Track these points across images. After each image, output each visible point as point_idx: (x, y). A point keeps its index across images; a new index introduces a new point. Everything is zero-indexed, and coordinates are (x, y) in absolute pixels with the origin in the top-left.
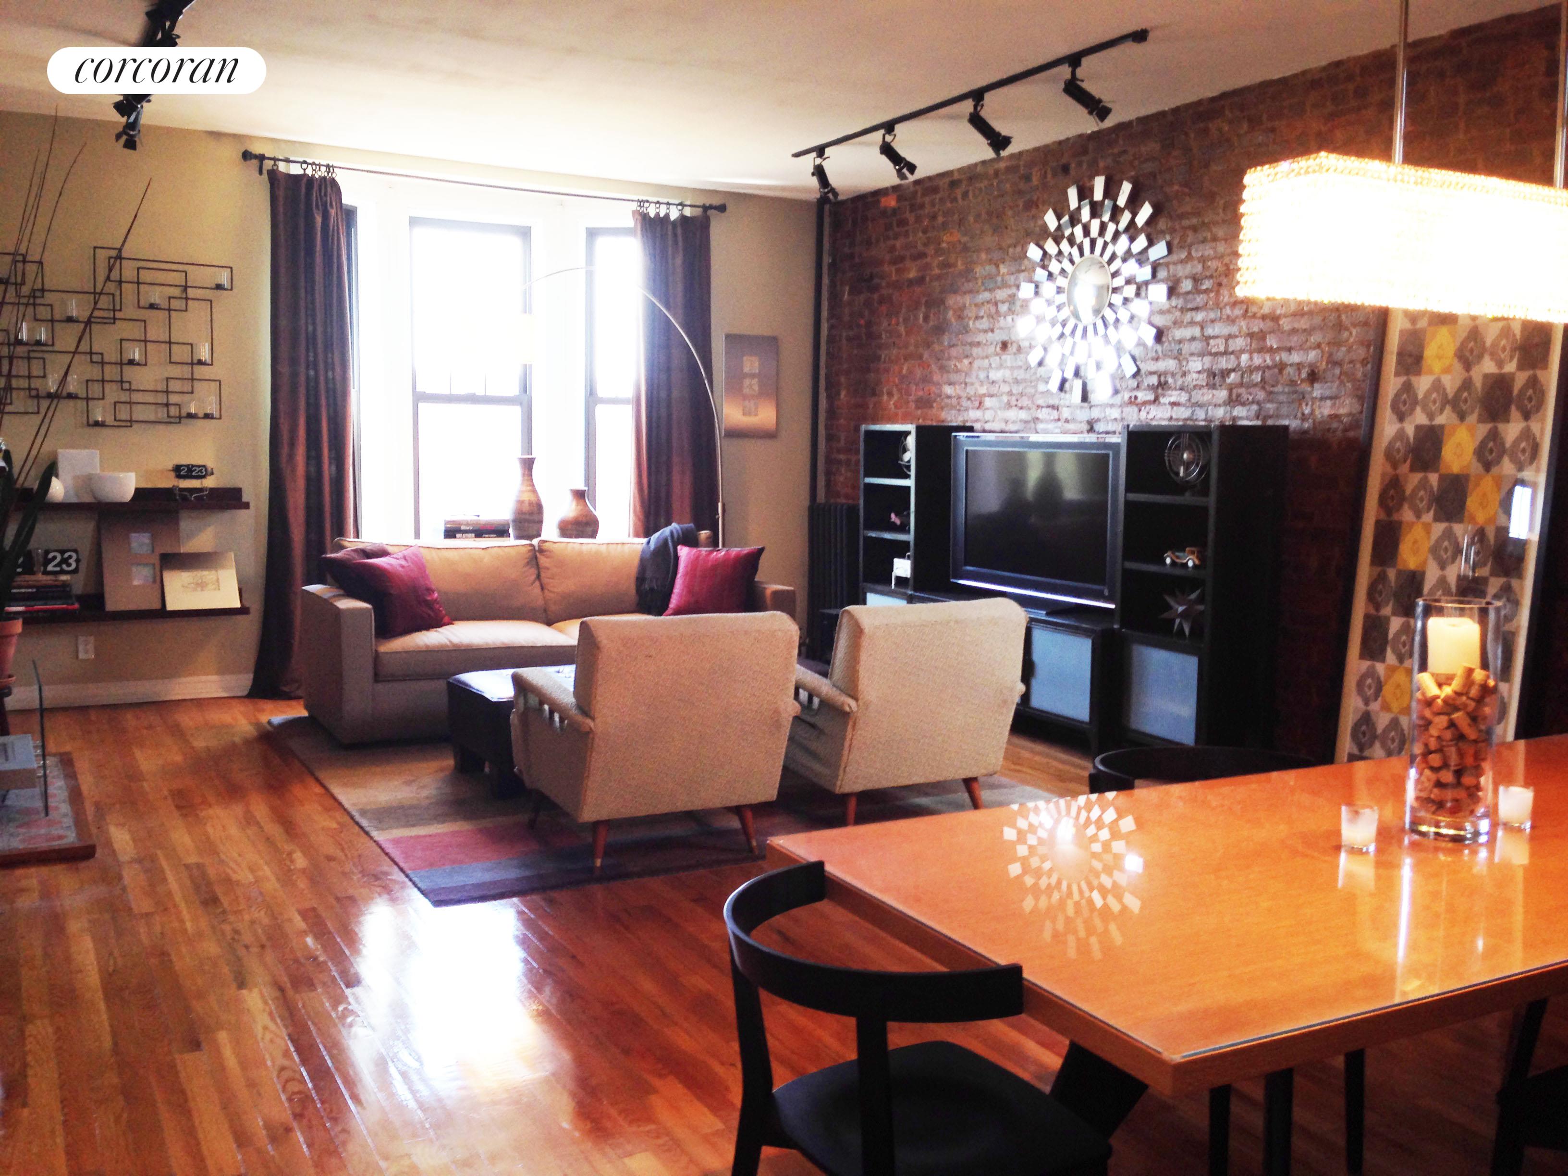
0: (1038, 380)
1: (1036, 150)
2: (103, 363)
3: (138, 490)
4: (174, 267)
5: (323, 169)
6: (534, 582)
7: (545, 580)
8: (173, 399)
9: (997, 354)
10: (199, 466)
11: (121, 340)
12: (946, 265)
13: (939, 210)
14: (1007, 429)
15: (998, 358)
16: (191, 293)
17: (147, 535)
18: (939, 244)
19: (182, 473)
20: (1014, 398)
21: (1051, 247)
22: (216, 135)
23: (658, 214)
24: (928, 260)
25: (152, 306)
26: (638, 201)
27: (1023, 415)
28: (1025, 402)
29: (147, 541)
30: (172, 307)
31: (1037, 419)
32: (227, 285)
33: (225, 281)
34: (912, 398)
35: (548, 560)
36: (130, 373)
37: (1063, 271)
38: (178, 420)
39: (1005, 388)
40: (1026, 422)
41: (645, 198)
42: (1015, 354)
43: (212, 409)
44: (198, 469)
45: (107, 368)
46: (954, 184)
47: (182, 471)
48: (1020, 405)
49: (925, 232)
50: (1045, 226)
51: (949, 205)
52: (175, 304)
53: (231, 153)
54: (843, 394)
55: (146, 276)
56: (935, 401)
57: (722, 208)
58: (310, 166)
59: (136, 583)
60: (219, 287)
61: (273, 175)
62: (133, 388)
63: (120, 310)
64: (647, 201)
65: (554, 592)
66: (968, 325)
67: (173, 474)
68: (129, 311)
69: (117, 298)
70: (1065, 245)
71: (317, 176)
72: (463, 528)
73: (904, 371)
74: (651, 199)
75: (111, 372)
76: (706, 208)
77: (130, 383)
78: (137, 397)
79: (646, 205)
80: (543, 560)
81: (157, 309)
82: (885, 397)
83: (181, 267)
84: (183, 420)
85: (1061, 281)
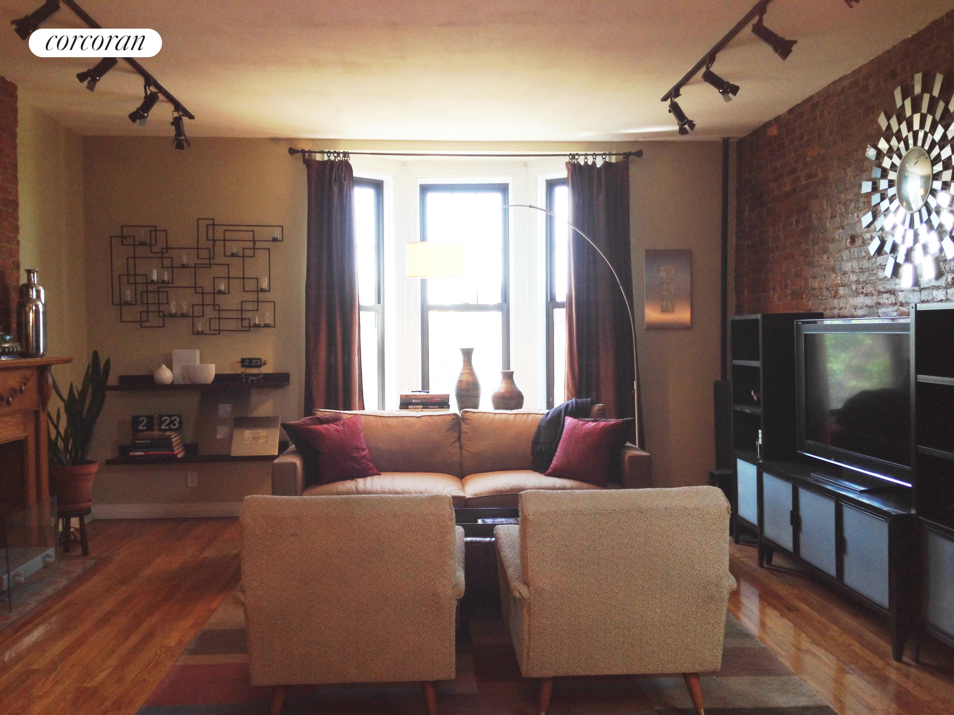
0: (878, 268)
1: (872, 62)
2: (203, 293)
3: (217, 376)
4: (245, 228)
5: (341, 155)
6: (454, 442)
7: (463, 441)
8: (246, 315)
9: (847, 248)
10: (256, 359)
11: (214, 278)
12: (810, 176)
13: (805, 130)
14: (855, 314)
15: (848, 251)
16: (258, 245)
17: (229, 405)
18: (805, 159)
19: (246, 364)
20: (860, 286)
21: (883, 145)
22: (276, 140)
23: (586, 163)
24: (798, 174)
25: (233, 255)
26: (570, 155)
27: (868, 301)
28: (869, 289)
29: (229, 409)
30: (245, 255)
31: (879, 304)
32: (279, 237)
33: (278, 235)
34: (789, 291)
35: (466, 426)
36: (219, 297)
37: (893, 166)
38: (248, 329)
39: (853, 278)
40: (870, 307)
41: (575, 153)
42: (861, 246)
43: (269, 321)
44: (255, 361)
45: (205, 296)
46: (815, 106)
47: (247, 363)
48: (865, 292)
49: (795, 150)
50: (880, 128)
51: (811, 125)
52: (249, 253)
53: (284, 150)
54: (746, 292)
55: (229, 235)
56: (804, 292)
57: (639, 154)
58: (332, 154)
59: (218, 437)
60: (275, 240)
61: (309, 163)
62: (221, 308)
63: (214, 258)
64: (577, 154)
65: (468, 452)
66: (826, 224)
67: (240, 364)
68: (219, 258)
69: (212, 251)
70: (894, 142)
71: (337, 160)
72: (414, 401)
73: (783, 270)
74: (580, 153)
75: (208, 299)
76: (627, 155)
77: (219, 305)
78: (223, 314)
79: (577, 157)
80: (464, 427)
81: (236, 256)
82: (771, 293)
83: (250, 228)
84: (252, 329)
85: (892, 176)
